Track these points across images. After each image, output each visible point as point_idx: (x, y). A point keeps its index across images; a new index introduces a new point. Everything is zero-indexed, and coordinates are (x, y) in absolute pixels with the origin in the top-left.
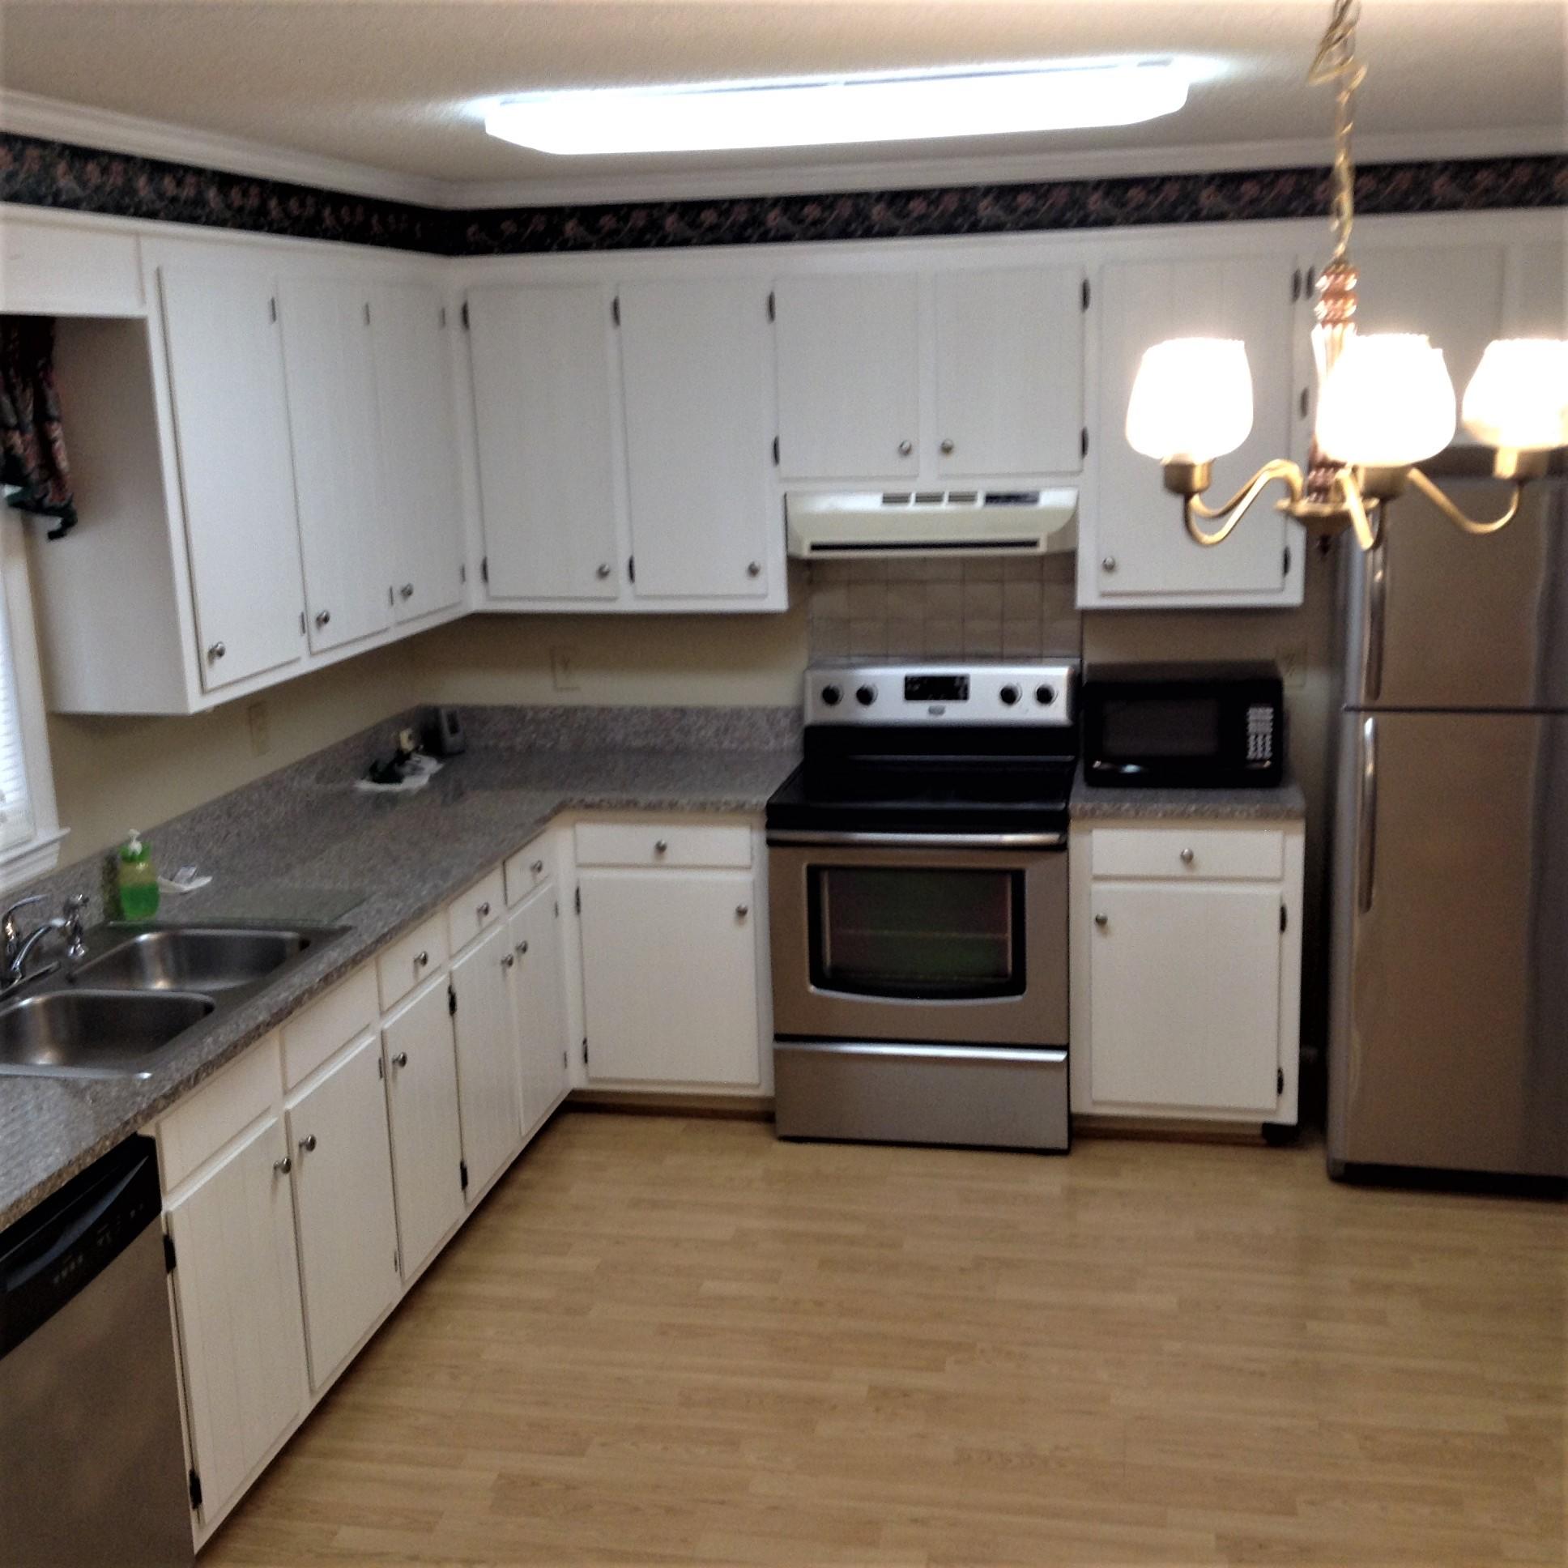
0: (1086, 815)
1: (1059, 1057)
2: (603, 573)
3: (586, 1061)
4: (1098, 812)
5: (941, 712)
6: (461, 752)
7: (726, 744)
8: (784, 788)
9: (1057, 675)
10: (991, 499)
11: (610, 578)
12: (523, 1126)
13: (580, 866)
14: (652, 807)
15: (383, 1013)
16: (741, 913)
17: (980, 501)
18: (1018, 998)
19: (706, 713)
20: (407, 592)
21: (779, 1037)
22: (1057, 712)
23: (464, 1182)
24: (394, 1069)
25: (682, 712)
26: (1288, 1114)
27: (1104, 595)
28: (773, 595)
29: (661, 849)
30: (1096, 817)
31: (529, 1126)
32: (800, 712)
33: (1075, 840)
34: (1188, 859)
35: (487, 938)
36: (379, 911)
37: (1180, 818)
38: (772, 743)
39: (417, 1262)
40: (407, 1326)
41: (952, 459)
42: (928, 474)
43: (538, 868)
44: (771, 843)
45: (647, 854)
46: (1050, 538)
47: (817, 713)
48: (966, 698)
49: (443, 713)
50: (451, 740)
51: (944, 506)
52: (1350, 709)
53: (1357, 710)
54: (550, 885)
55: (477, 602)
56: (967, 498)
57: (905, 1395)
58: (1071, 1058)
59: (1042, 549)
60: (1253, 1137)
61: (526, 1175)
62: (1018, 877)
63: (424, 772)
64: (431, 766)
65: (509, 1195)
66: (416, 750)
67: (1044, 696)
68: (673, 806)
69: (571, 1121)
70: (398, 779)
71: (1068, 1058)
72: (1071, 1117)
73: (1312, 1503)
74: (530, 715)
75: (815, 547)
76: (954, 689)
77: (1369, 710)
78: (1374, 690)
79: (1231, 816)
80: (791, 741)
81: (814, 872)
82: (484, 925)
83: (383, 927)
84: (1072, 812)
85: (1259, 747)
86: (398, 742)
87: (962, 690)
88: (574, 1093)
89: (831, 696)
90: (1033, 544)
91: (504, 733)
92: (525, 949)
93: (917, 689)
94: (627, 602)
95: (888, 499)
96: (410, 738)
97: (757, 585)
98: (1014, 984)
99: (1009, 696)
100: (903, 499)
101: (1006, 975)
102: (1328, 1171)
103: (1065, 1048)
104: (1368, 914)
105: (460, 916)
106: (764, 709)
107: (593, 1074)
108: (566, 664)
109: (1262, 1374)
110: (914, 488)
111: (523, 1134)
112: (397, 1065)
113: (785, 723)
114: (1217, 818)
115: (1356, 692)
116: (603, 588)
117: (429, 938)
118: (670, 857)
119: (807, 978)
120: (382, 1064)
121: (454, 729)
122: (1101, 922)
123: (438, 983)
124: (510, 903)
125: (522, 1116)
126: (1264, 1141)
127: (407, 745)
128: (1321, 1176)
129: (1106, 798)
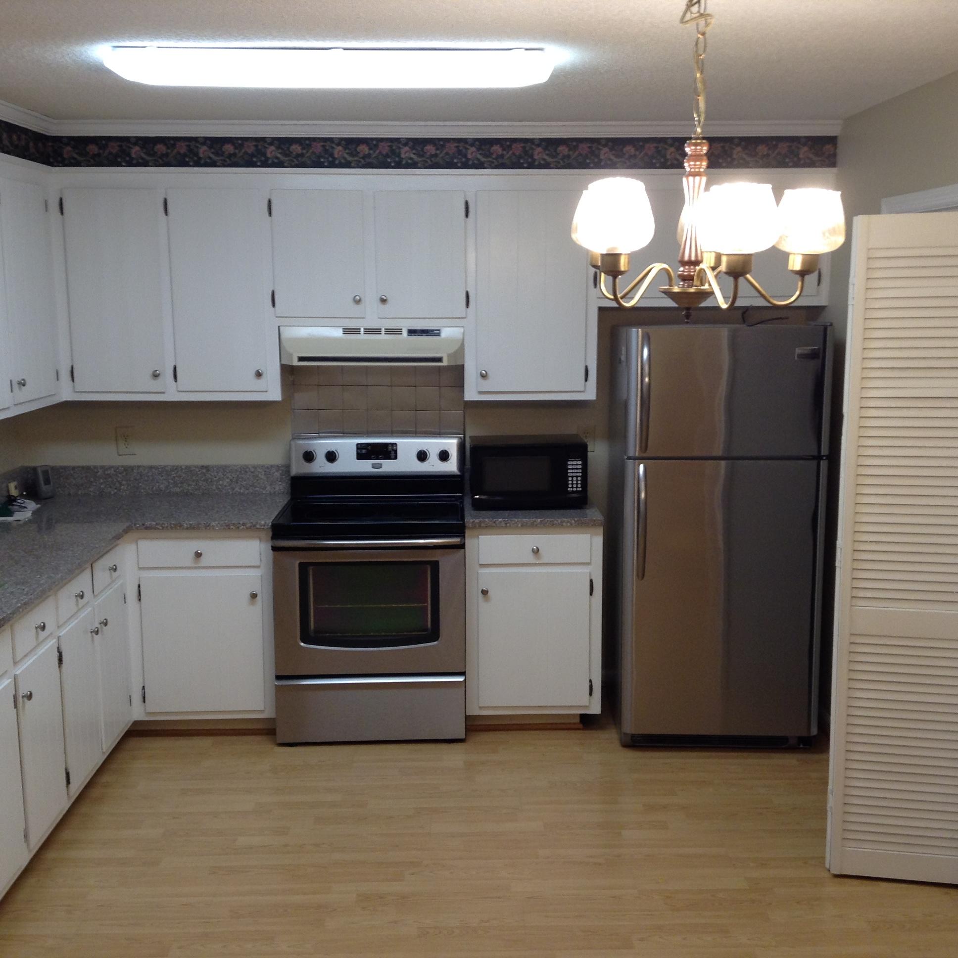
0: (474, 527)
1: (460, 679)
2: (156, 376)
3: (144, 701)
4: (482, 525)
5: (380, 466)
6: (51, 497)
7: (237, 489)
8: (281, 514)
9: (451, 444)
10: (412, 332)
11: (160, 379)
12: (104, 746)
13: (140, 569)
14: (191, 528)
15: (15, 663)
16: (254, 596)
17: (405, 333)
18: (435, 643)
19: (224, 468)
20: (22, 384)
21: (278, 678)
22: (451, 466)
23: (68, 782)
24: (23, 701)
25: (207, 468)
26: (596, 708)
27: (481, 393)
28: (272, 390)
29: (198, 555)
30: (481, 528)
31: (108, 745)
32: (288, 467)
33: (469, 542)
34: (536, 552)
35: (82, 615)
36: (12, 593)
37: (532, 527)
38: (268, 488)
39: (38, 837)
40: (31, 881)
41: (386, 307)
42: (372, 316)
43: (114, 569)
44: (274, 549)
45: (189, 560)
46: (449, 356)
47: (300, 468)
48: (396, 458)
49: (39, 471)
50: (44, 488)
51: (383, 336)
52: (629, 458)
53: (635, 459)
54: (121, 581)
55: (66, 394)
56: (396, 331)
57: (381, 898)
58: (467, 679)
59: (445, 363)
60: (574, 724)
61: (105, 778)
62: (435, 565)
63: (27, 511)
64: (32, 505)
65: (95, 792)
66: (21, 495)
67: (444, 456)
68: (207, 526)
69: (134, 742)
70: (10, 514)
71: (465, 679)
72: (467, 718)
73: (642, 940)
74: (100, 472)
75: (301, 359)
76: (388, 452)
77: (641, 459)
78: (644, 446)
79: (561, 525)
80: (282, 487)
81: (303, 567)
82: (80, 606)
83: (17, 603)
84: (467, 525)
85: (574, 485)
86: (8, 491)
87: (393, 452)
88: (136, 723)
89: (309, 457)
90: (439, 360)
91: (82, 485)
92: (106, 624)
93: (365, 453)
94: (172, 394)
95: (347, 331)
96: (16, 488)
97: (260, 384)
98: (433, 634)
99: (422, 456)
100: (356, 331)
101: (426, 630)
102: (621, 740)
103: (462, 674)
104: (643, 581)
105: (65, 600)
106: (263, 466)
107: (149, 710)
108: (126, 438)
109: (600, 864)
110: (362, 325)
111: (104, 750)
112: (25, 699)
113: (277, 474)
114: (553, 526)
115: (633, 449)
116: (155, 385)
117: (44, 613)
118: (204, 561)
119: (299, 637)
120: (15, 697)
121: (47, 481)
122: (485, 593)
123: (52, 643)
124: (95, 593)
125: (104, 738)
126: (581, 726)
127: (14, 492)
128: (617, 744)
129: (486, 517)
